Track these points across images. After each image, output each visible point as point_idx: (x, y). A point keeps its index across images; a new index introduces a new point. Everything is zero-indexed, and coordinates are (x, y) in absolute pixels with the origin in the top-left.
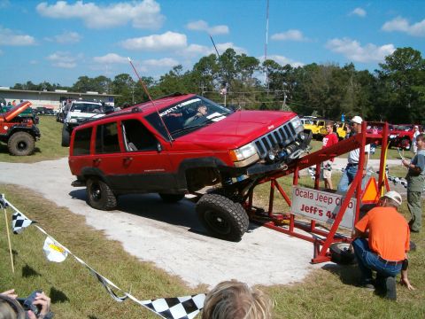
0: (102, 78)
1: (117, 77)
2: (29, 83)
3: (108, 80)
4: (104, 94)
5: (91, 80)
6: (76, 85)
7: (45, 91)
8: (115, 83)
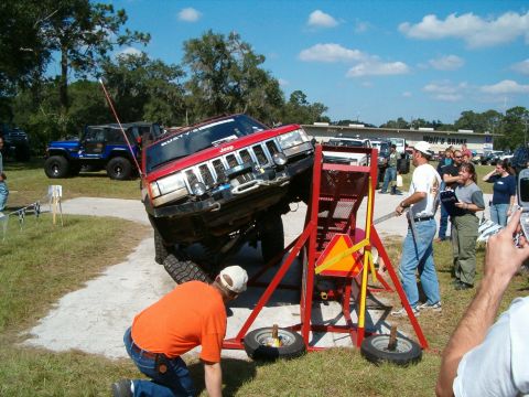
0: (492, 114)
1: (508, 112)
2: (400, 119)
3: (499, 115)
4: (487, 133)
5: (478, 115)
6: (457, 122)
7: (412, 129)
8: (508, 119)
